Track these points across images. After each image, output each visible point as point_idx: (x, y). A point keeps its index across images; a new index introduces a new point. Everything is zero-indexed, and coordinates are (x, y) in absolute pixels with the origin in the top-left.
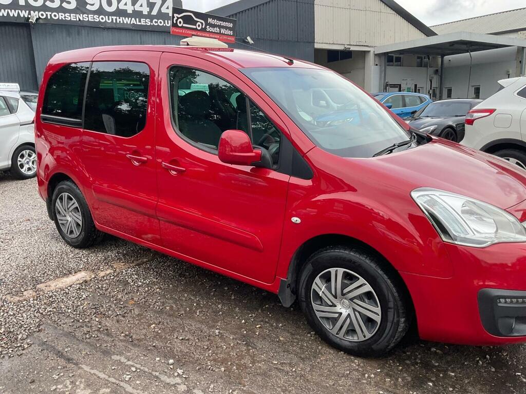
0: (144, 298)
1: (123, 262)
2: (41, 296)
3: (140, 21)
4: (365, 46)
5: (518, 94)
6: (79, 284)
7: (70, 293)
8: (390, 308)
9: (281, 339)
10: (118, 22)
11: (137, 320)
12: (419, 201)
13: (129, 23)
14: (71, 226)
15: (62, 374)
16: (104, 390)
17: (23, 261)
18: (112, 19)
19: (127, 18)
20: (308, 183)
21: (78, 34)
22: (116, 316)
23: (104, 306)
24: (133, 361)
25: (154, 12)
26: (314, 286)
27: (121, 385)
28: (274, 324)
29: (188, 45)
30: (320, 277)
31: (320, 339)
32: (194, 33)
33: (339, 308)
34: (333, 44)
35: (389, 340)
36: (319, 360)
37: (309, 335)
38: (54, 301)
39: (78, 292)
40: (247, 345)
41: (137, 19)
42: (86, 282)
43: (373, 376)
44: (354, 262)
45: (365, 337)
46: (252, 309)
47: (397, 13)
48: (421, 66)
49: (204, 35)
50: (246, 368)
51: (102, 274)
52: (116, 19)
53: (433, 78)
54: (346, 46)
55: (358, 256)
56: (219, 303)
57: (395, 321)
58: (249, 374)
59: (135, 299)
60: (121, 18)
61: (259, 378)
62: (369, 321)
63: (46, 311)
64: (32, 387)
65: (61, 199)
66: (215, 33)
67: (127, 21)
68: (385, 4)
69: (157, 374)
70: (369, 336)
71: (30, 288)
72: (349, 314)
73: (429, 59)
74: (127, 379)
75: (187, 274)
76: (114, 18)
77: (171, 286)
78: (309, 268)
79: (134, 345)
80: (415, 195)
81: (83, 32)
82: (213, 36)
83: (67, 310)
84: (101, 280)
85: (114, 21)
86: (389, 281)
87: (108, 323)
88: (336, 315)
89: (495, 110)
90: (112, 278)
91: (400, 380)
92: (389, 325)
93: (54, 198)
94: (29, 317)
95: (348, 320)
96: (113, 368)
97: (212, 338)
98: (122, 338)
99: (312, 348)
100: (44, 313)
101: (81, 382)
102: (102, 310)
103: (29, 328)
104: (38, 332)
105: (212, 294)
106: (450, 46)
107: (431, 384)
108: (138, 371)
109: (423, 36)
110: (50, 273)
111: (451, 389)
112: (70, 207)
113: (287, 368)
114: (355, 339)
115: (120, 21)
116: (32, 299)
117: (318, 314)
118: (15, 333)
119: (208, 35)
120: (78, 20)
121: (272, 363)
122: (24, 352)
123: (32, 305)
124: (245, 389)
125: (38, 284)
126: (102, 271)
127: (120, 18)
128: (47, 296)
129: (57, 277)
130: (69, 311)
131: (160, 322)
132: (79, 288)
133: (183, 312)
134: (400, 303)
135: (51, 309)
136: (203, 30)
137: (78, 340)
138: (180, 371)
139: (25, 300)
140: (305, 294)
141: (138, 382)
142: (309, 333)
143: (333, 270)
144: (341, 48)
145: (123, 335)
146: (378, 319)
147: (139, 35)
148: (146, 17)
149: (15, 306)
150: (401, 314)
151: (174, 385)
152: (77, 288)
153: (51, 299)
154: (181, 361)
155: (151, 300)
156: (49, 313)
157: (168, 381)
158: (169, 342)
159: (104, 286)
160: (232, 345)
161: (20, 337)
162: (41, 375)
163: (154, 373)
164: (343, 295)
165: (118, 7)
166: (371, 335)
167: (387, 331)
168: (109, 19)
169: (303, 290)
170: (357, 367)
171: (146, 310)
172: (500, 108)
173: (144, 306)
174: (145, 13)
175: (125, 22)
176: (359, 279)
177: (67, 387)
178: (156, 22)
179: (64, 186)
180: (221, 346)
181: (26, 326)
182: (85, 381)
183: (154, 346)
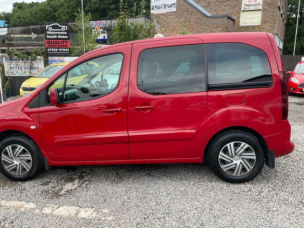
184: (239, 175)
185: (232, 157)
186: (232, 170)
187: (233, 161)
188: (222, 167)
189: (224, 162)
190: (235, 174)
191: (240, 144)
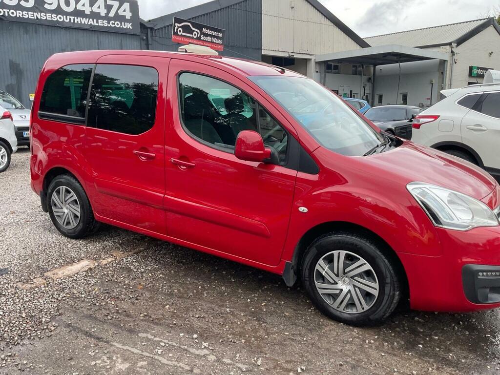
0: (151, 282)
1: (121, 251)
2: (51, 283)
3: (97, 22)
4: (307, 54)
5: (458, 103)
6: (85, 271)
7: (78, 279)
8: (387, 284)
9: (287, 314)
10: (76, 22)
11: (150, 302)
12: (414, 193)
13: (86, 23)
14: (68, 218)
15: (97, 351)
16: (141, 363)
17: (23, 251)
18: (70, 19)
19: (84, 19)
20: (314, 177)
21: (36, 32)
22: (129, 300)
23: (115, 291)
24: (160, 337)
25: (112, 14)
26: (317, 267)
27: (156, 358)
28: (277, 302)
29: (186, 52)
30: (323, 259)
31: (320, 314)
32: (191, 41)
33: (340, 285)
34: (279, 51)
35: (385, 310)
36: (324, 331)
37: (310, 310)
38: (65, 288)
39: (86, 278)
40: (258, 320)
41: (95, 20)
42: (90, 269)
43: (372, 341)
44: (356, 245)
45: (363, 309)
46: (254, 290)
47: (336, 25)
48: (356, 74)
49: (198, 43)
50: (263, 339)
51: (104, 262)
52: (74, 19)
53: (366, 85)
54: (290, 54)
55: (359, 240)
56: (222, 286)
57: (391, 294)
58: (267, 344)
59: (142, 283)
60: (79, 18)
61: (277, 347)
62: (368, 295)
63: (61, 297)
64: (73, 363)
65: (58, 192)
66: (207, 41)
67: (84, 21)
68: (325, 16)
69: (186, 347)
70: (367, 308)
71: (38, 276)
72: (349, 290)
73: (363, 68)
74: (159, 353)
75: (184, 261)
76: (72, 18)
77: (172, 271)
78: (313, 251)
79: (156, 324)
80: (410, 187)
81: (41, 30)
82: (206, 44)
83: (80, 295)
84: (105, 268)
85: (72, 21)
86: (386, 261)
87: (125, 306)
88: (338, 292)
89: (439, 116)
90: (114, 265)
91: (395, 344)
92: (386, 297)
93: (49, 191)
94: (45, 302)
95: (349, 295)
96: (143, 344)
97: (224, 315)
98: (142, 318)
99: (315, 321)
100: (59, 299)
101: (117, 357)
102: (114, 294)
103: (49, 312)
104: (60, 315)
105: (213, 277)
106: (384, 57)
107: (421, 346)
108: (167, 345)
109: (358, 47)
110: (54, 262)
111: (438, 349)
112: (68, 200)
113: (299, 338)
114: (354, 311)
115: (78, 22)
116: (42, 286)
117: (320, 292)
118: (38, 317)
119: (202, 43)
120: (35, 18)
121: (285, 334)
122: (52, 333)
123: (44, 291)
124: (267, 356)
125: (45, 272)
126: (104, 259)
127: (77, 19)
128: (57, 282)
129: (61, 266)
130: (83, 296)
131: (173, 303)
132: (86, 275)
133: (192, 294)
134: (395, 279)
135: (64, 295)
136: (199, 39)
137: (100, 321)
138: (206, 344)
139: (36, 287)
140: (309, 274)
141: (171, 355)
142: (310, 309)
143: (335, 253)
144: (285, 55)
145: (141, 315)
146: (376, 293)
147: (96, 36)
148: (103, 18)
149: (28, 292)
150: (396, 288)
151: (204, 356)
152: (84, 275)
153: (61, 286)
154: (204, 336)
155: (157, 284)
156: (64, 298)
157: (197, 352)
158: (187, 320)
159: (109, 273)
160: (244, 321)
161: (44, 320)
162: (77, 353)
163: (183, 347)
164: (344, 273)
165: (76, 7)
166: (369, 307)
167: (383, 303)
168: (67, 19)
169: (307, 271)
170: (357, 335)
171: (156, 294)
172: (443, 114)
173: (154, 290)
174: (103, 14)
175: (83, 23)
176: (359, 259)
177: (106, 362)
178: (113, 24)
179: (63, 180)
180: (235, 322)
181: (46, 311)
182: (121, 356)
183: (175, 324)
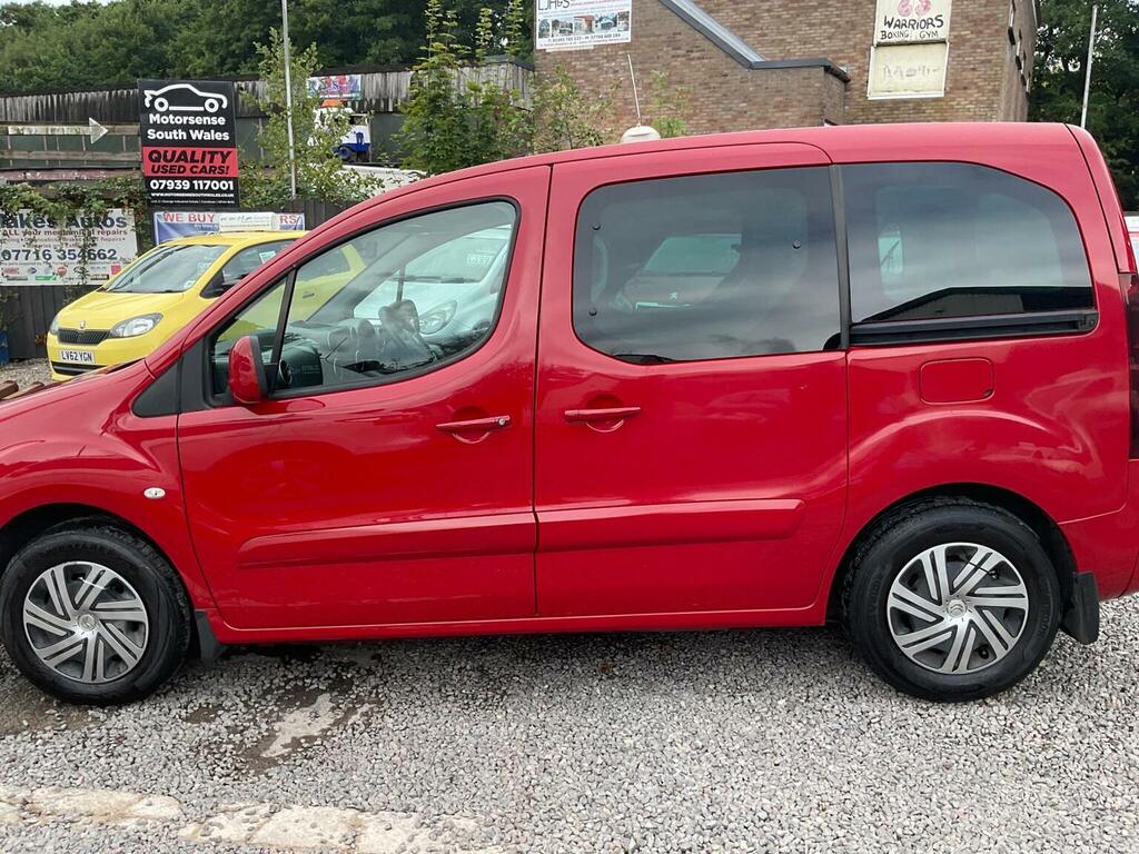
184: (962, 669)
185: (939, 603)
186: (939, 652)
187: (942, 619)
188: (901, 639)
189: (908, 623)
190: (947, 668)
191: (970, 553)
